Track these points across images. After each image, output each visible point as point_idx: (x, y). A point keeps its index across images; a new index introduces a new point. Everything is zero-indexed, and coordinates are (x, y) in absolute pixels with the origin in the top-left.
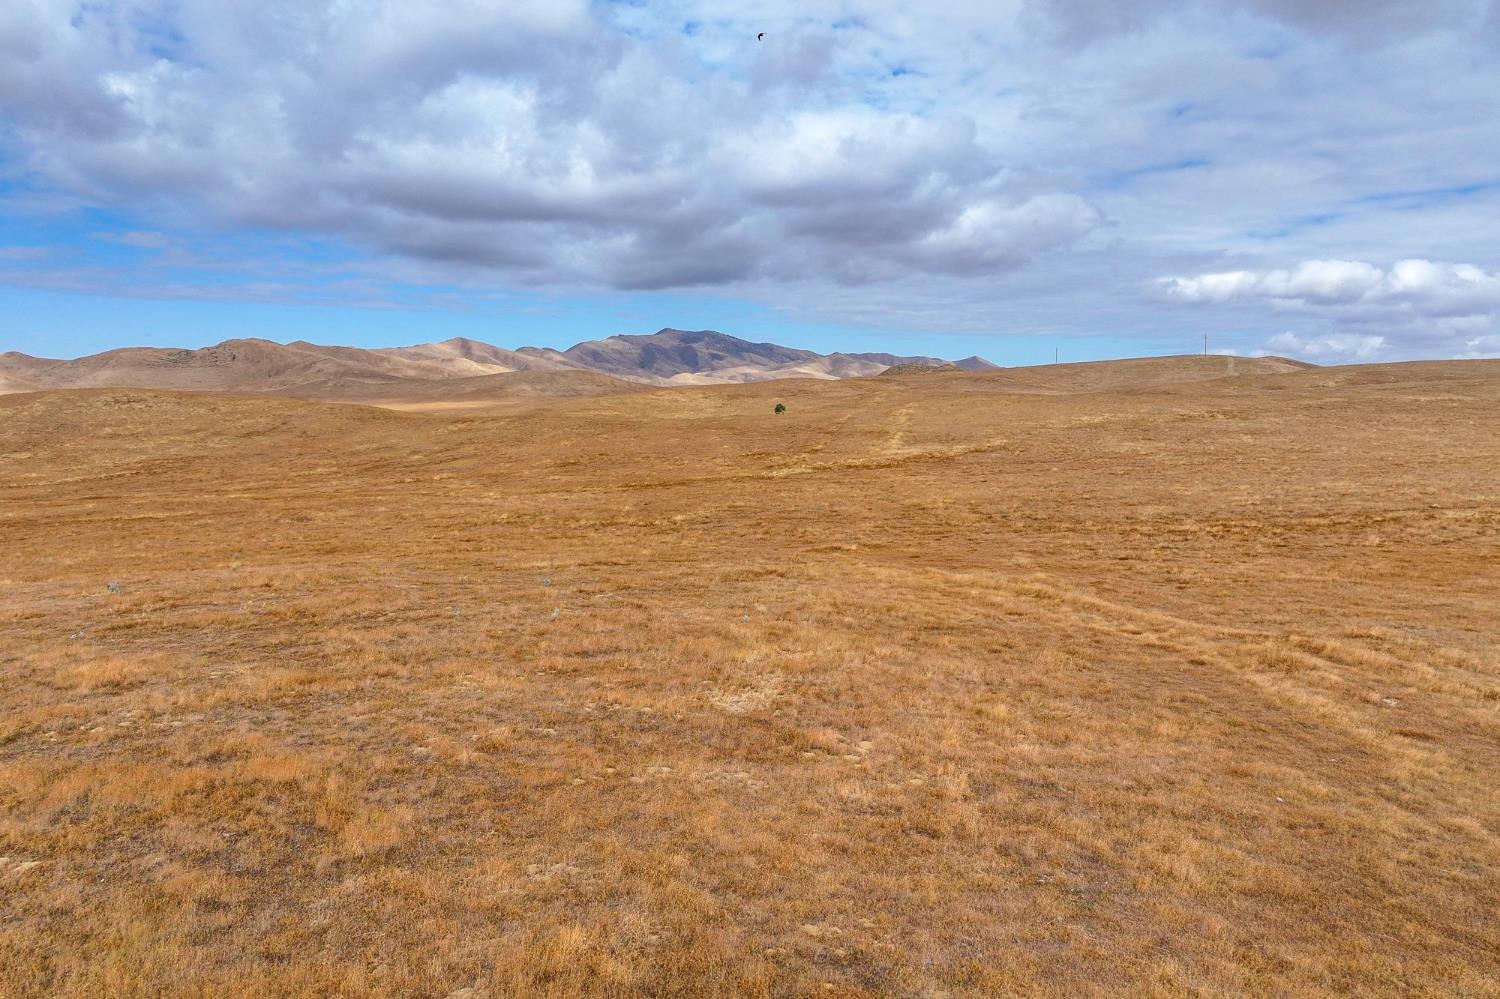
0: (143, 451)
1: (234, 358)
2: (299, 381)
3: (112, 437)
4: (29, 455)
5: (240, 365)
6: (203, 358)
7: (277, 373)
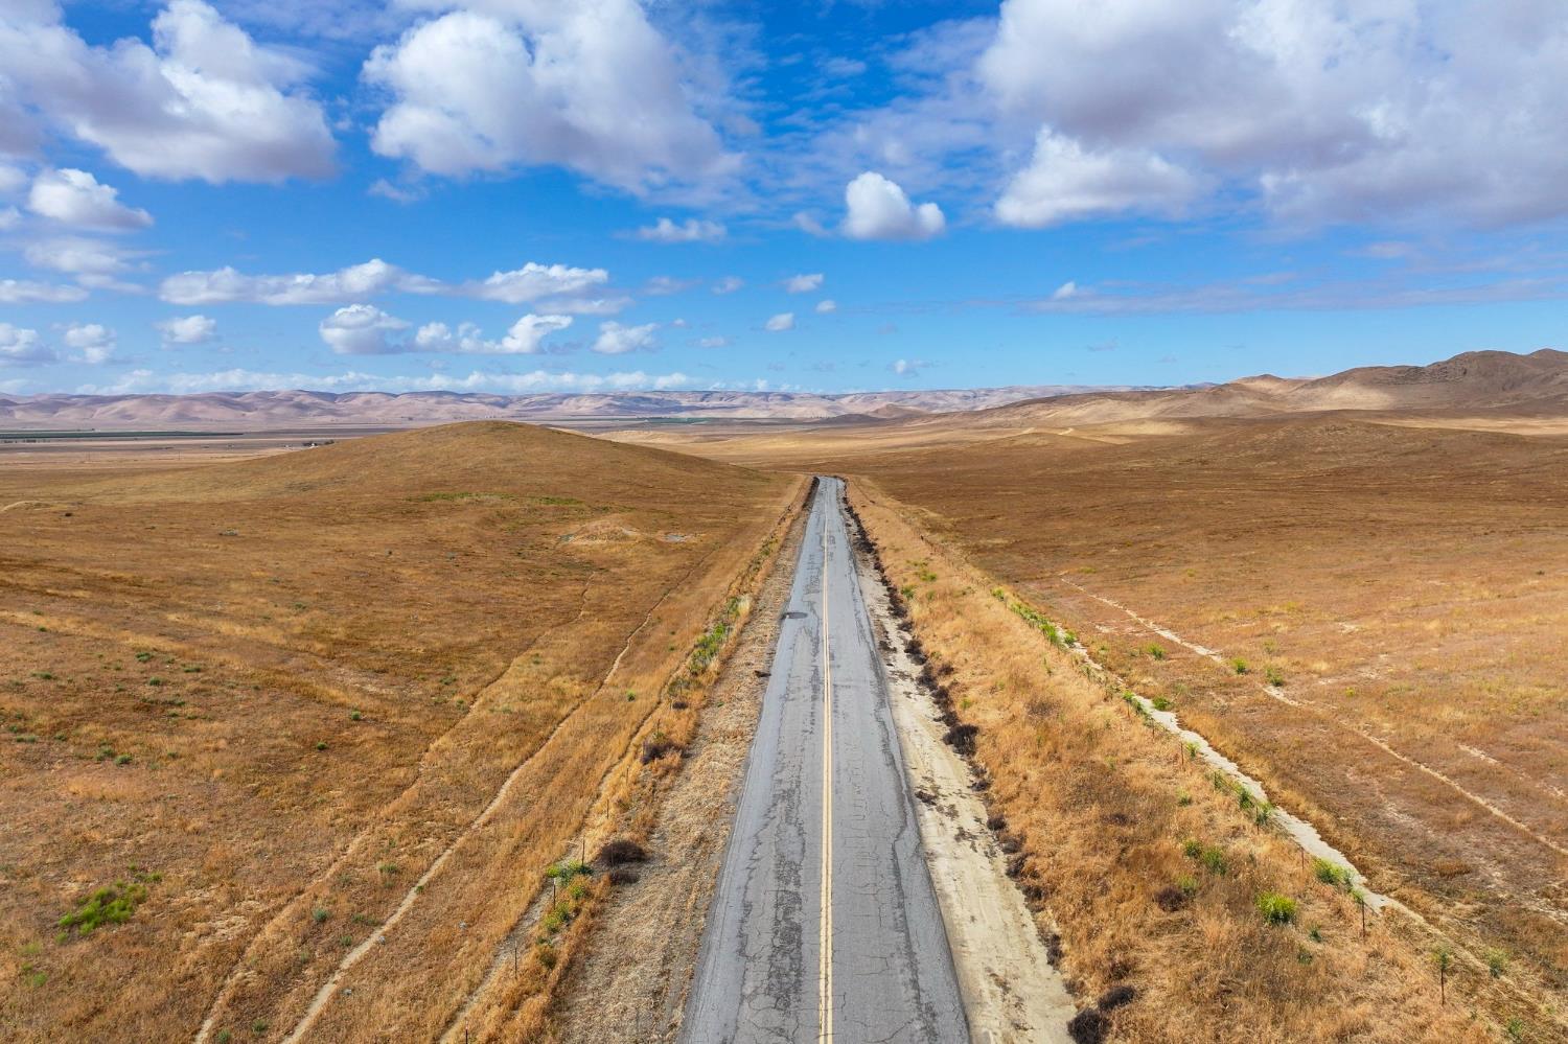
0: (1337, 463)
1: (1465, 373)
2: (1536, 395)
3: (1320, 453)
4: (1274, 463)
5: (1470, 380)
6: (1432, 373)
7: (1512, 387)
